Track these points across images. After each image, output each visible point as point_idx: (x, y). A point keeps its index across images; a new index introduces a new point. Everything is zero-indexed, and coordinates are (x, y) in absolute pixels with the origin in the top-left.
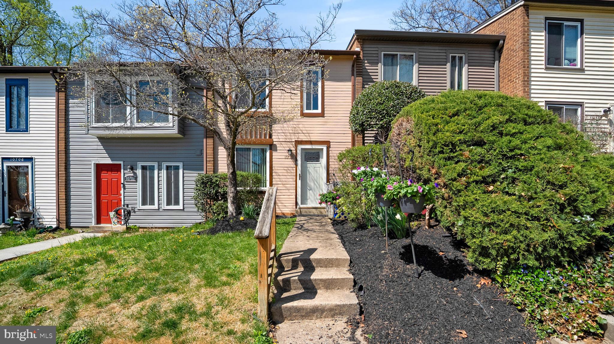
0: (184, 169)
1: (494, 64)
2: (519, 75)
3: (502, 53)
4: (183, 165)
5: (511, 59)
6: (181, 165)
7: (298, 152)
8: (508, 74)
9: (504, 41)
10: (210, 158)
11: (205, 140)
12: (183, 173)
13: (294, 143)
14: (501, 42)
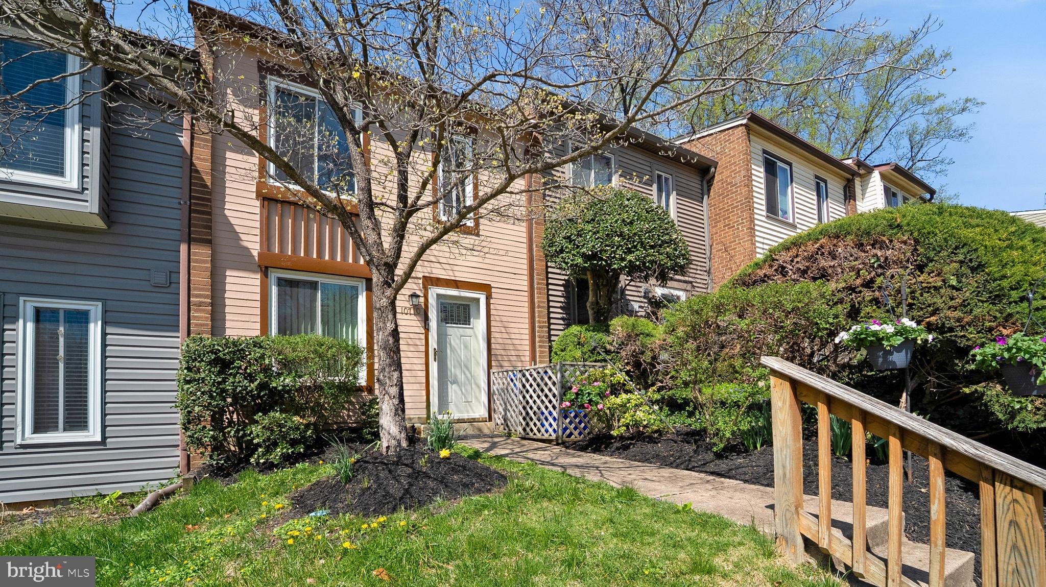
0: (105, 323)
1: (703, 198)
2: (742, 220)
3: (712, 185)
4: (105, 312)
5: (728, 195)
6: (95, 309)
7: (430, 300)
8: (724, 215)
9: (716, 168)
10: (202, 295)
11: (183, 248)
12: (104, 335)
13: (421, 281)
14: (713, 169)
